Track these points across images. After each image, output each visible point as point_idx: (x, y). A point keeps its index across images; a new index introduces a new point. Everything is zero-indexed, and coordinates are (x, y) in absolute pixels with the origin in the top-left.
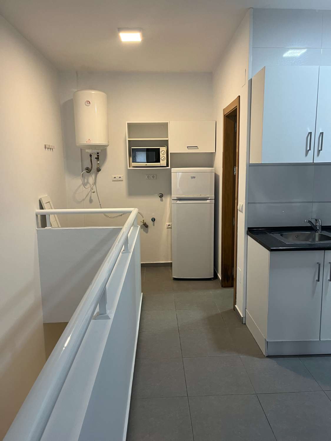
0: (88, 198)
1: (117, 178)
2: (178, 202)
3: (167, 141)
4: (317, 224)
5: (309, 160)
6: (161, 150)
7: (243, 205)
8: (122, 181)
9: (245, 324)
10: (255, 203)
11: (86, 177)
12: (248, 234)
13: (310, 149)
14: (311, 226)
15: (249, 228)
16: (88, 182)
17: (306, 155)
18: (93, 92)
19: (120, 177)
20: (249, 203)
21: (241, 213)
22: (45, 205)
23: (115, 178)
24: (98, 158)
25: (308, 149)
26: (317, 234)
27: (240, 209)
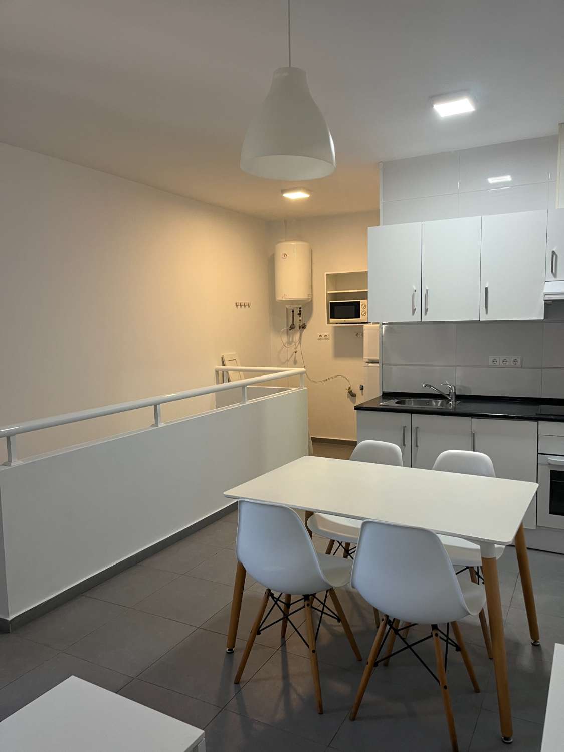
0: (292, 359)
1: (323, 337)
2: (370, 365)
3: (367, 292)
5: (416, 319)
6: (361, 304)
8: (328, 339)
10: (389, 365)
11: (291, 336)
15: (383, 392)
16: (293, 341)
17: (413, 314)
18: (293, 243)
19: (326, 336)
20: (383, 364)
22: (226, 363)
23: (320, 336)
24: (300, 314)
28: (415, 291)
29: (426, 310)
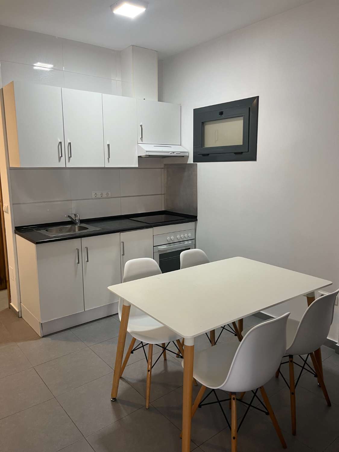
4: (76, 218)
7: (8, 206)
9: (21, 317)
10: (19, 204)
12: (15, 233)
13: (62, 156)
14: (71, 221)
15: (16, 227)
17: (60, 160)
20: (14, 204)
21: (7, 214)
25: (60, 156)
26: (76, 226)
27: (5, 210)
28: (61, 143)
29: (69, 158)
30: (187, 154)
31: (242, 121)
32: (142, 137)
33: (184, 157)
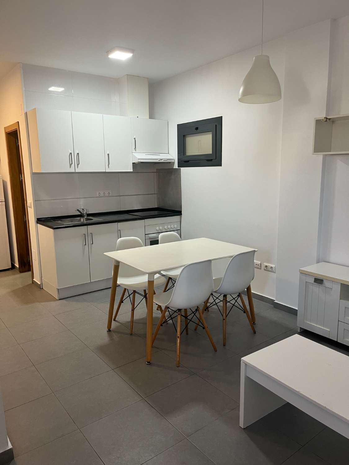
4: (84, 212)
5: (72, 170)
7: (31, 203)
9: (42, 288)
10: (40, 200)
12: (37, 223)
13: (72, 164)
14: (80, 214)
15: (37, 219)
17: (70, 167)
20: (36, 201)
21: (31, 209)
25: (71, 163)
26: (84, 218)
27: (29, 205)
28: (71, 153)
29: (78, 165)
30: (173, 161)
31: (211, 135)
32: (135, 148)
33: (171, 164)
